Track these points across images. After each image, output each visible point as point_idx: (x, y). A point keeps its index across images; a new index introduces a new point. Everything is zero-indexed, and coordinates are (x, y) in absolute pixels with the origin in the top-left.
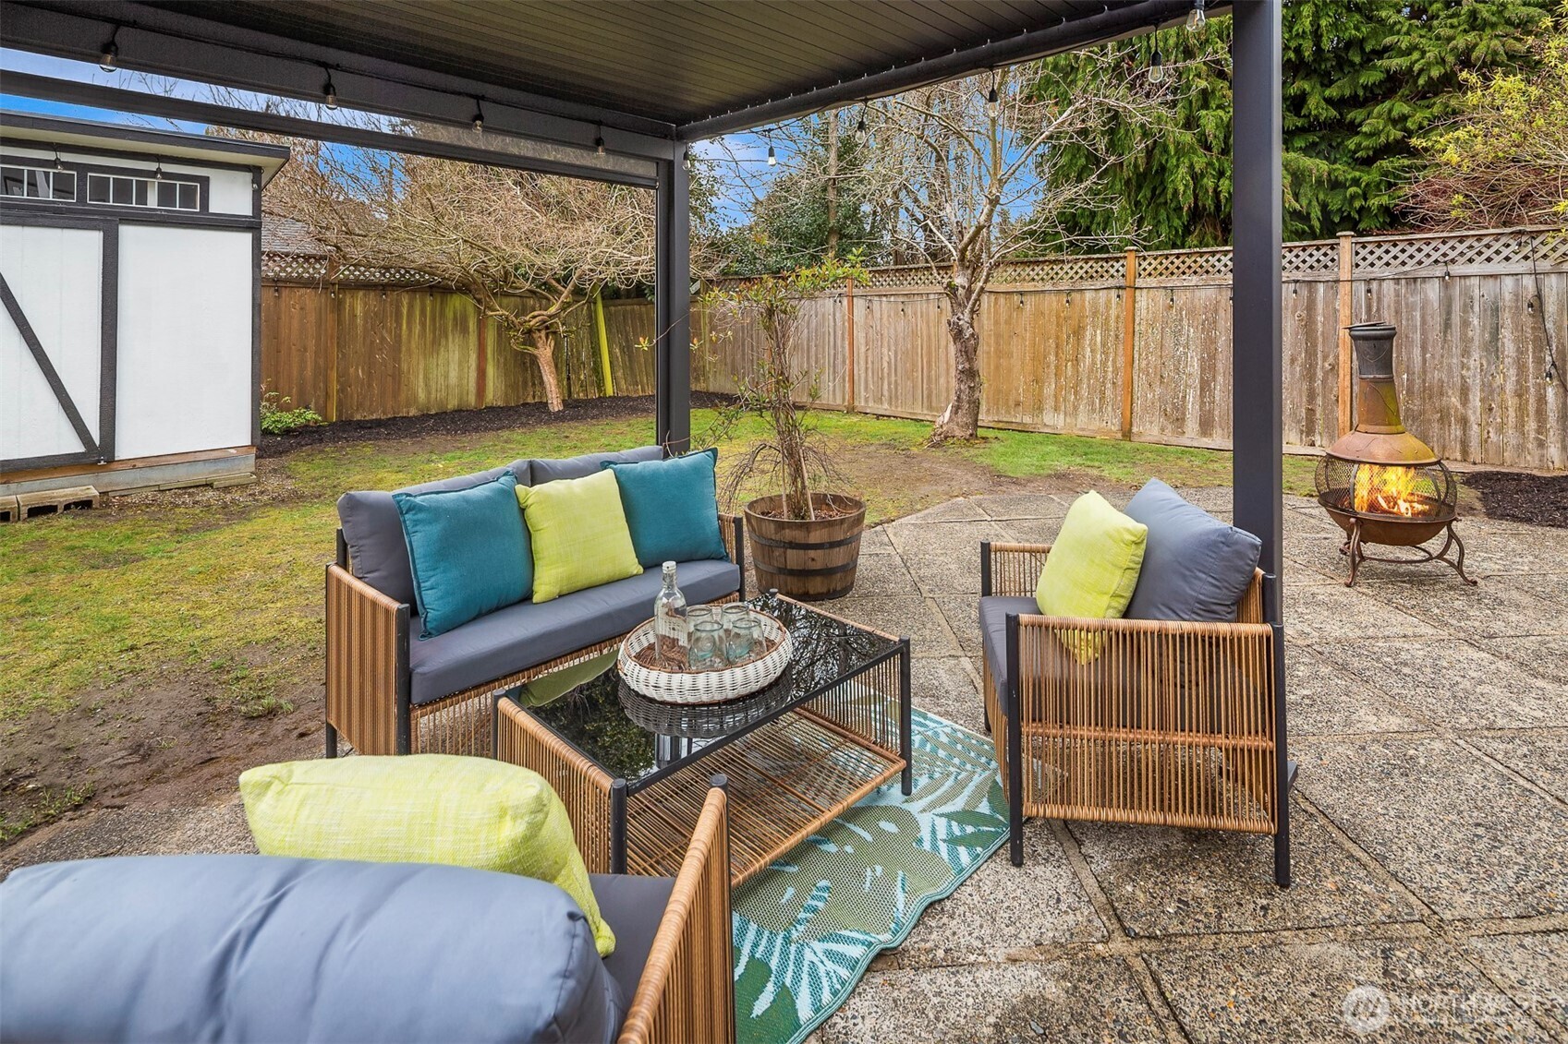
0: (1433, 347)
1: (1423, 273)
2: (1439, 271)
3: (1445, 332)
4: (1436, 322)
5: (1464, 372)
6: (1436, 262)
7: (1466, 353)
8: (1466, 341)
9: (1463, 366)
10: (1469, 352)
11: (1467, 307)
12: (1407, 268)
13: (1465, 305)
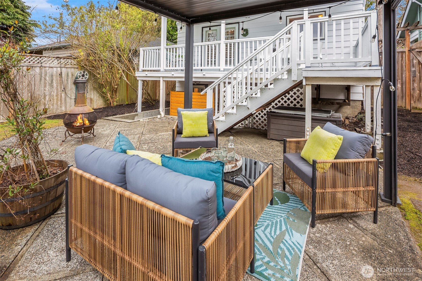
0: (37, 85)
1: (35, 65)
2: (39, 65)
3: (40, 81)
4: (38, 78)
5: (45, 92)
6: (38, 63)
7: (45, 86)
8: (45, 83)
9: (45, 90)
10: (46, 86)
11: (46, 75)
12: (30, 63)
13: (45, 74)
